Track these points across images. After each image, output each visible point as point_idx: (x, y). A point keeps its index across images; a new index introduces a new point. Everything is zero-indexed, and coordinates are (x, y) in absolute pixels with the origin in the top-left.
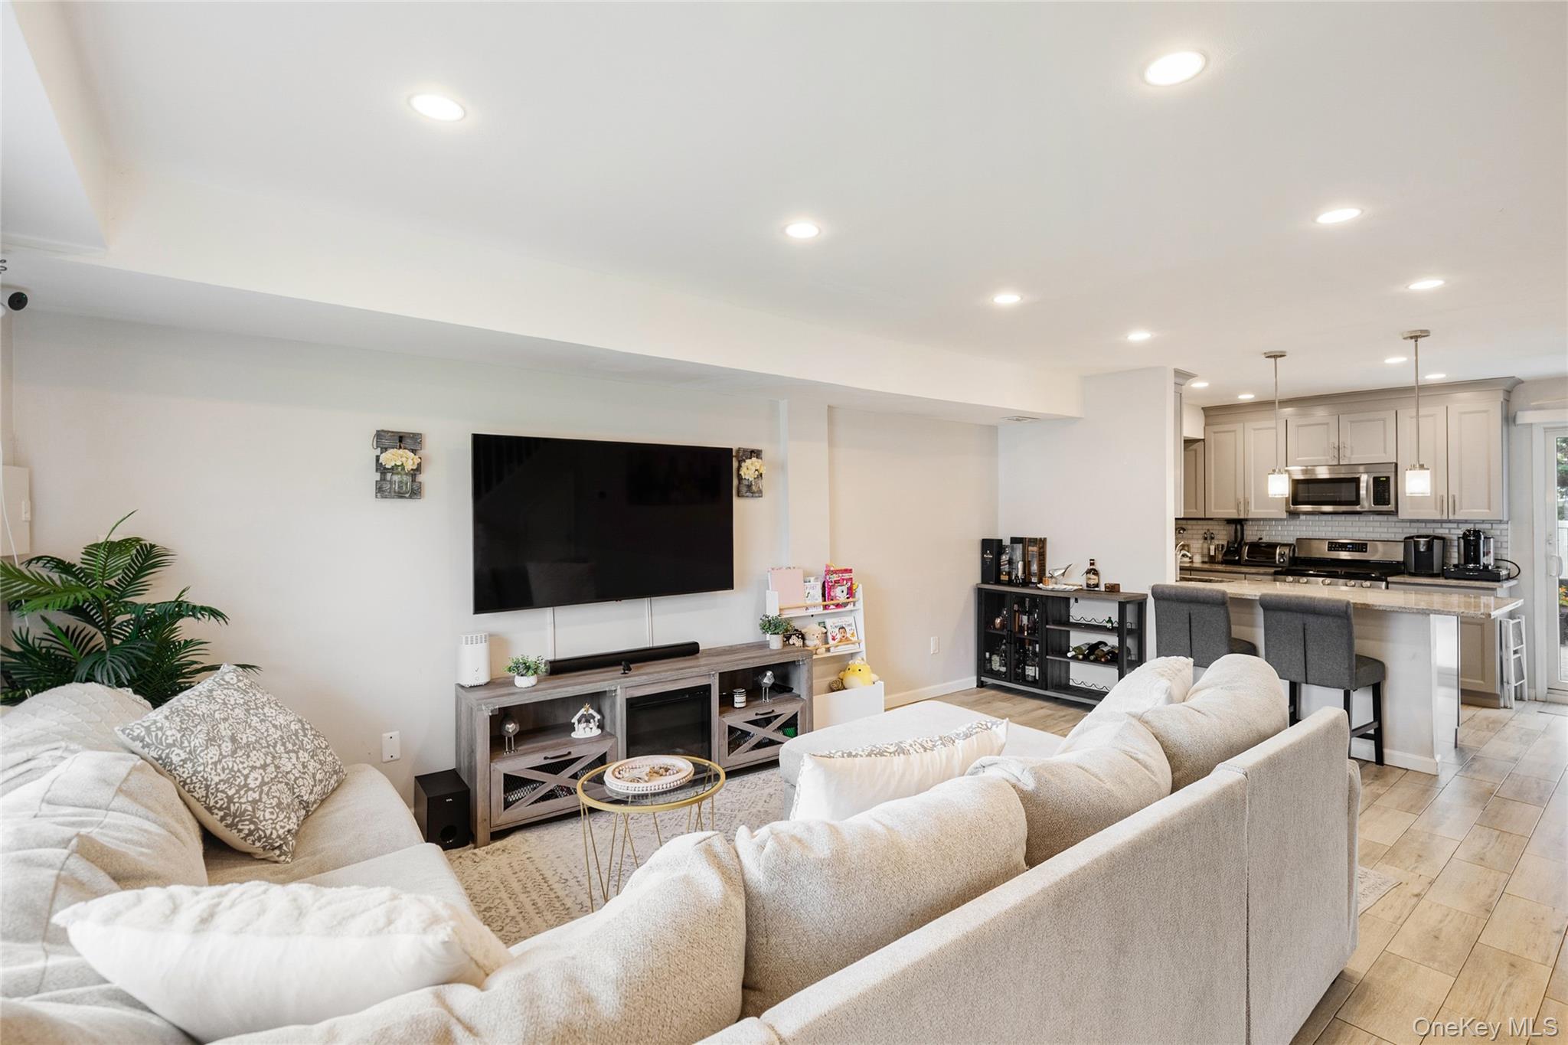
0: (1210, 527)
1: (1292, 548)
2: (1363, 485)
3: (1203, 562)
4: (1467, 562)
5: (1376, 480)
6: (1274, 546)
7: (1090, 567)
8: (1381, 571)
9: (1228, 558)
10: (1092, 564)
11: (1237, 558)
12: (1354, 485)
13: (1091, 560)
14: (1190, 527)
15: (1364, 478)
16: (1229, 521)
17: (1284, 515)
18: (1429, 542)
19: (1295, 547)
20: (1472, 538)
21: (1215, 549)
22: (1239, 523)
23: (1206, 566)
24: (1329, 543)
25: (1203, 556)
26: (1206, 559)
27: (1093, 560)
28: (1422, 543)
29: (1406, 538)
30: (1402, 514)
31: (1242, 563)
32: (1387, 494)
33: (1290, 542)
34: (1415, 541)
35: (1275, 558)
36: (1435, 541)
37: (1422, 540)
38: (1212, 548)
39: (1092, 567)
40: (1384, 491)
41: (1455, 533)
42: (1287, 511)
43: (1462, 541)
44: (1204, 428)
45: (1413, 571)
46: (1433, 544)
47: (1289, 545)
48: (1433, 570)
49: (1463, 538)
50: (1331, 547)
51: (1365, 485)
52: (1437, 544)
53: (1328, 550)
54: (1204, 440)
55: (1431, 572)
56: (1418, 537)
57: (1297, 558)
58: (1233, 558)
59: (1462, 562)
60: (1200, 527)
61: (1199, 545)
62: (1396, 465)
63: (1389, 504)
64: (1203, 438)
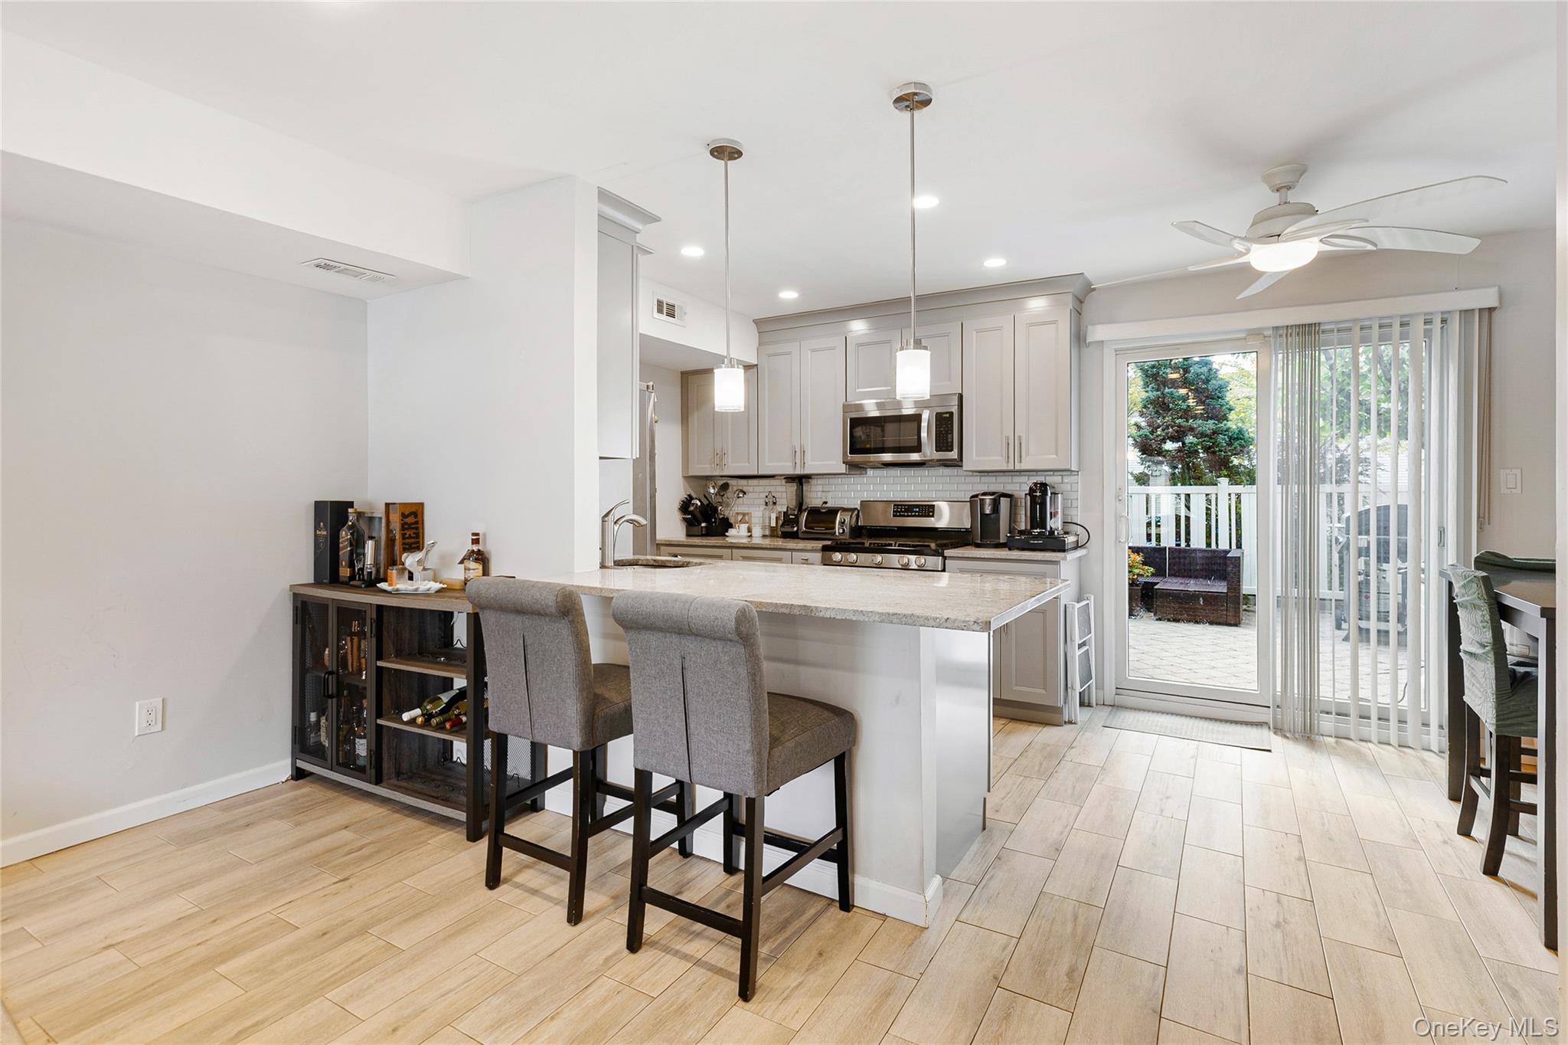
0: (772, 489)
1: (856, 512)
2: (924, 424)
3: (764, 536)
4: (1033, 527)
5: (939, 416)
6: (833, 512)
7: (470, 547)
8: (939, 542)
9: (787, 529)
10: (476, 542)
11: (795, 529)
12: (915, 424)
13: (474, 534)
14: (751, 489)
15: (925, 415)
16: (790, 479)
17: (843, 469)
18: (994, 500)
19: (858, 511)
20: (1038, 494)
21: (777, 518)
22: (800, 480)
23: (767, 542)
24: (895, 505)
25: (763, 528)
26: (767, 533)
27: (477, 534)
28: (988, 502)
29: (972, 497)
30: (967, 464)
31: (800, 535)
32: (950, 436)
33: (852, 507)
34: (980, 499)
35: (834, 528)
36: (1002, 499)
37: (988, 499)
38: (774, 516)
39: (475, 548)
40: (947, 434)
41: (1020, 488)
42: (844, 463)
43: (1028, 497)
44: (758, 349)
45: (979, 542)
46: (999, 503)
47: (852, 510)
48: (999, 539)
49: (1029, 494)
50: (897, 511)
51: (926, 424)
52: (1004, 503)
53: (894, 516)
54: (757, 365)
55: (997, 541)
56: (984, 494)
57: (862, 527)
58: (790, 530)
59: (1029, 528)
60: (761, 489)
61: (760, 514)
62: (961, 397)
63: (952, 450)
64: (756, 363)
